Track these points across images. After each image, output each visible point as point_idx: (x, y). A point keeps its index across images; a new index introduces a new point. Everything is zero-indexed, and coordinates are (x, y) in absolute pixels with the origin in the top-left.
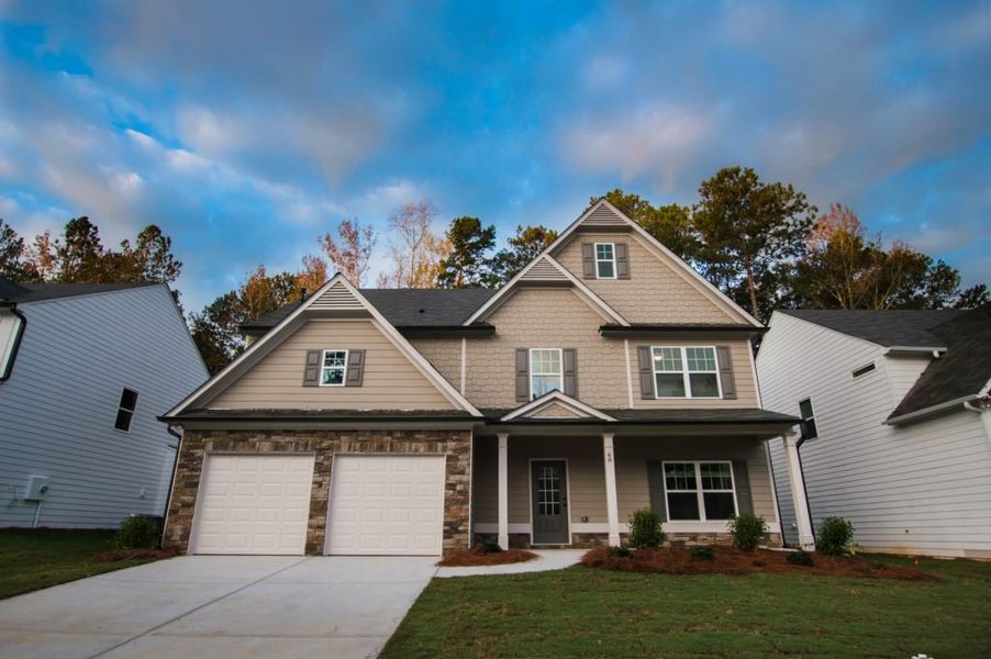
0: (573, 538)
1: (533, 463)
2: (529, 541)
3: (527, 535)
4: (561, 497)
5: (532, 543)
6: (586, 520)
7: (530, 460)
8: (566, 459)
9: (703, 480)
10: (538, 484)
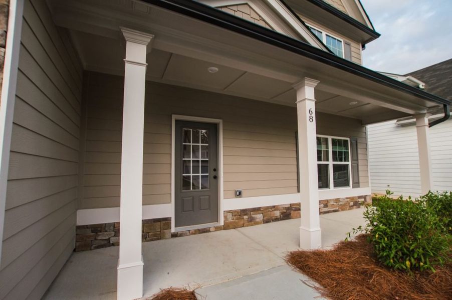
0: (225, 217)
1: (177, 121)
2: (169, 227)
3: (167, 220)
4: (211, 168)
5: (173, 229)
6: (239, 194)
7: (174, 117)
8: (219, 121)
9: (334, 153)
10: (182, 151)
